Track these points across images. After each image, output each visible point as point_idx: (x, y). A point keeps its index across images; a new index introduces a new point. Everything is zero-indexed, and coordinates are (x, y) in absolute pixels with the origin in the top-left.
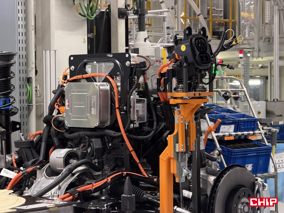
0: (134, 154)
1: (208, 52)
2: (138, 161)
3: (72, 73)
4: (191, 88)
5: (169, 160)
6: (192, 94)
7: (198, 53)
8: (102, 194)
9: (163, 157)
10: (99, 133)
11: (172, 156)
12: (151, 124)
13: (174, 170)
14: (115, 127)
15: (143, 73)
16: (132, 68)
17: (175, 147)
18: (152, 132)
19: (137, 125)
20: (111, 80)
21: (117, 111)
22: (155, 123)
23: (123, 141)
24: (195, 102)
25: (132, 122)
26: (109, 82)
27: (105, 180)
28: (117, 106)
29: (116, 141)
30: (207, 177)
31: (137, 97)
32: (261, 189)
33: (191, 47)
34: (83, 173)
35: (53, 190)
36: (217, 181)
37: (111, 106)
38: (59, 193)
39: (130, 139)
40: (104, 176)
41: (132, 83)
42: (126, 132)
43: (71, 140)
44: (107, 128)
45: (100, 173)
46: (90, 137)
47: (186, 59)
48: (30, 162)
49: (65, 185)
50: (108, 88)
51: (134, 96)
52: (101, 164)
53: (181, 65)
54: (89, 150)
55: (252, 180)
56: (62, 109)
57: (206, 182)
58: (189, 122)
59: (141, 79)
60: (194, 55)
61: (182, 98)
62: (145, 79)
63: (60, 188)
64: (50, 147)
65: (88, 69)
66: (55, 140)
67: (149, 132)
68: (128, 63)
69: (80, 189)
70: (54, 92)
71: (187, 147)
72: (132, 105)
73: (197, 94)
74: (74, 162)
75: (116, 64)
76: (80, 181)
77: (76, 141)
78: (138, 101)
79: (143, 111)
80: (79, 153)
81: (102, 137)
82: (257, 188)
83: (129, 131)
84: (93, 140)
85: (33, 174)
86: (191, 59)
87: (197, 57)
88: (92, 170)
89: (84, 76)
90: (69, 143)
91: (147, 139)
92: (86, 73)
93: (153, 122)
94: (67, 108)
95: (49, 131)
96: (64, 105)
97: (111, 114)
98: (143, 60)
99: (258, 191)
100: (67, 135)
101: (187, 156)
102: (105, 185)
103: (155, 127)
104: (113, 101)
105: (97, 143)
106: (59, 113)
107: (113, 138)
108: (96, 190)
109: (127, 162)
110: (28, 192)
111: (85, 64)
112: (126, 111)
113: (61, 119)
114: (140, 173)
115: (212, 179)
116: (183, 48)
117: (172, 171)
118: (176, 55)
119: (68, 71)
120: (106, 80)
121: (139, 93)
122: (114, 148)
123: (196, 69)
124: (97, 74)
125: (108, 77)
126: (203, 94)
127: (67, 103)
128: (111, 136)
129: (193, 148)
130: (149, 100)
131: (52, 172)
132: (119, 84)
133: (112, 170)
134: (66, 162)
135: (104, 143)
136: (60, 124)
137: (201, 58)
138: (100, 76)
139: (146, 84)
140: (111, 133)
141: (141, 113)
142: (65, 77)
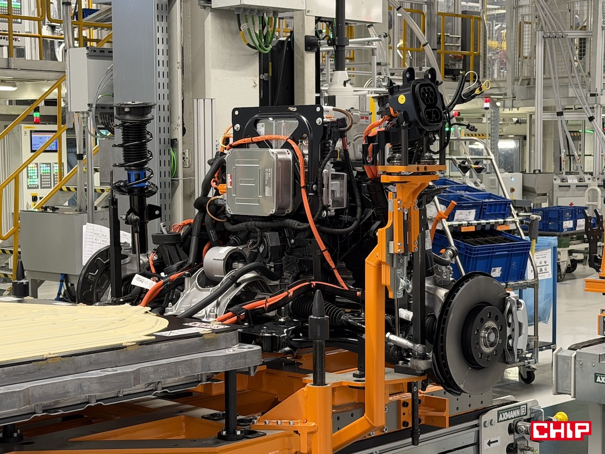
0: (327, 255)
1: (439, 105)
2: (333, 266)
3: (237, 135)
4: (413, 157)
5: (379, 265)
6: (413, 168)
7: (423, 106)
8: (280, 314)
9: (370, 262)
10: (276, 224)
11: (384, 260)
12: (352, 211)
13: (386, 280)
14: (299, 214)
15: (342, 135)
16: (325, 128)
17: (388, 246)
18: (355, 223)
19: (332, 212)
20: (294, 145)
21: (303, 191)
22: (359, 210)
23: (312, 235)
24: (419, 180)
25: (326, 208)
26: (292, 148)
27: (285, 294)
28: (303, 184)
29: (301, 236)
30: (435, 290)
31: (333, 171)
32: (514, 309)
33: (414, 98)
34: (252, 283)
35: (209, 308)
36: (449, 297)
37: (295, 183)
38: (217, 311)
39: (321, 232)
40: (283, 287)
41: (325, 150)
42: (316, 223)
43: (235, 233)
44: (289, 216)
45: (277, 283)
46: (263, 229)
47: (406, 115)
48: (175, 266)
49: (225, 300)
50: (290, 157)
51: (329, 170)
52: (280, 269)
53: (398, 125)
54: (261, 249)
55: (501, 295)
56: (221, 187)
57: (434, 297)
58: (409, 210)
59: (339, 144)
60: (418, 110)
61: (399, 174)
62: (344, 145)
63: (218, 305)
64: (204, 243)
65: (261, 128)
66: (212, 234)
67: (350, 223)
68: (319, 121)
69: (248, 306)
70: (211, 163)
71: (406, 246)
72: (325, 182)
73: (422, 168)
74: (239, 266)
75: (301, 121)
76: (247, 294)
77: (242, 235)
78: (334, 177)
79: (342, 192)
80: (247, 253)
81: (280, 230)
82: (508, 306)
83: (319, 222)
84: (268, 234)
85: (179, 284)
86: (413, 116)
87: (423, 114)
88: (264, 277)
89: (255, 139)
90: (232, 238)
91: (347, 233)
92: (258, 135)
93: (355, 208)
94: (229, 187)
95: (203, 221)
96: (224, 182)
97: (294, 195)
98: (342, 116)
99: (510, 311)
100: (229, 227)
101: (406, 259)
102: (285, 301)
103: (358, 216)
104: (296, 177)
105: (273, 239)
106: (217, 193)
107: (297, 231)
108: (272, 307)
109: (318, 267)
110: (171, 310)
111: (256, 121)
112: (316, 192)
113: (220, 202)
114: (337, 283)
115: (442, 293)
116: (402, 99)
117: (383, 282)
118: (391, 109)
119: (231, 131)
120: (287, 145)
121: (336, 165)
122: (298, 246)
123: (421, 130)
124: (274, 136)
125: (289, 141)
126: (430, 168)
127: (229, 180)
128: (293, 229)
129: (415, 248)
130: (350, 175)
131: (208, 281)
132: (306, 152)
133: (295, 279)
134: (228, 265)
135: (283, 239)
136: (219, 209)
137: (429, 114)
138: (277, 140)
139: (346, 152)
140: (295, 223)
141: (338, 195)
142: (226, 141)
